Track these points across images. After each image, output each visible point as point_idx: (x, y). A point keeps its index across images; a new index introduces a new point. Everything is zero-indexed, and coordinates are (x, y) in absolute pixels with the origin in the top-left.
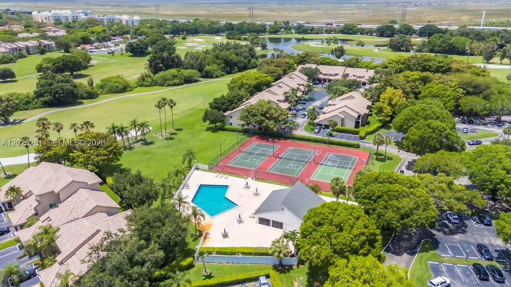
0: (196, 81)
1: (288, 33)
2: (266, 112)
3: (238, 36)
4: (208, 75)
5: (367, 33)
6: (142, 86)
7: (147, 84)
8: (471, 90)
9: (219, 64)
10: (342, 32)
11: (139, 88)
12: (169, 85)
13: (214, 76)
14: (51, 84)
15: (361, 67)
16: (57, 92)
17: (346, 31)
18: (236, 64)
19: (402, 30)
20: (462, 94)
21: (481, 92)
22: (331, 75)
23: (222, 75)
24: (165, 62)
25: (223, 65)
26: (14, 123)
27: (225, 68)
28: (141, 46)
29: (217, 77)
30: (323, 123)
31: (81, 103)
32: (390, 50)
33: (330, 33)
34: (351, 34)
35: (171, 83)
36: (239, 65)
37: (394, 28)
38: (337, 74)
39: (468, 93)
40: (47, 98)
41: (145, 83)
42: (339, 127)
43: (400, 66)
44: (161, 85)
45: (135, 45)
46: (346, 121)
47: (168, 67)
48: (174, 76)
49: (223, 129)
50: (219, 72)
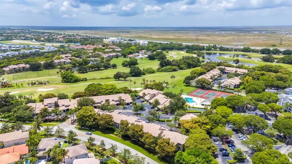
0: (177, 71)
1: (215, 50)
2: (204, 81)
3: (191, 52)
4: (181, 69)
5: (256, 52)
6: (158, 71)
7: (160, 71)
8: (279, 79)
9: (185, 65)
10: (243, 51)
11: (157, 72)
12: (168, 72)
13: (184, 69)
14: (135, 70)
15: (243, 69)
16: (136, 72)
17: (245, 50)
18: (192, 65)
19: (274, 51)
20: (276, 80)
21: (283, 80)
22: (230, 71)
23: (187, 69)
24: (166, 64)
25: (187, 65)
26: (127, 80)
27: (188, 66)
28: (153, 56)
29: (185, 69)
30: (223, 86)
31: (142, 76)
32: (263, 61)
33: (236, 51)
34: (247, 52)
35: (168, 71)
36: (193, 65)
37: (270, 50)
38: (233, 71)
39: (278, 80)
40: (134, 74)
41: (159, 70)
42: (228, 87)
43: (259, 69)
44: (165, 71)
45: (151, 56)
46: (231, 86)
47: (167, 65)
48: (170, 69)
49: (189, 86)
50: (185, 68)
